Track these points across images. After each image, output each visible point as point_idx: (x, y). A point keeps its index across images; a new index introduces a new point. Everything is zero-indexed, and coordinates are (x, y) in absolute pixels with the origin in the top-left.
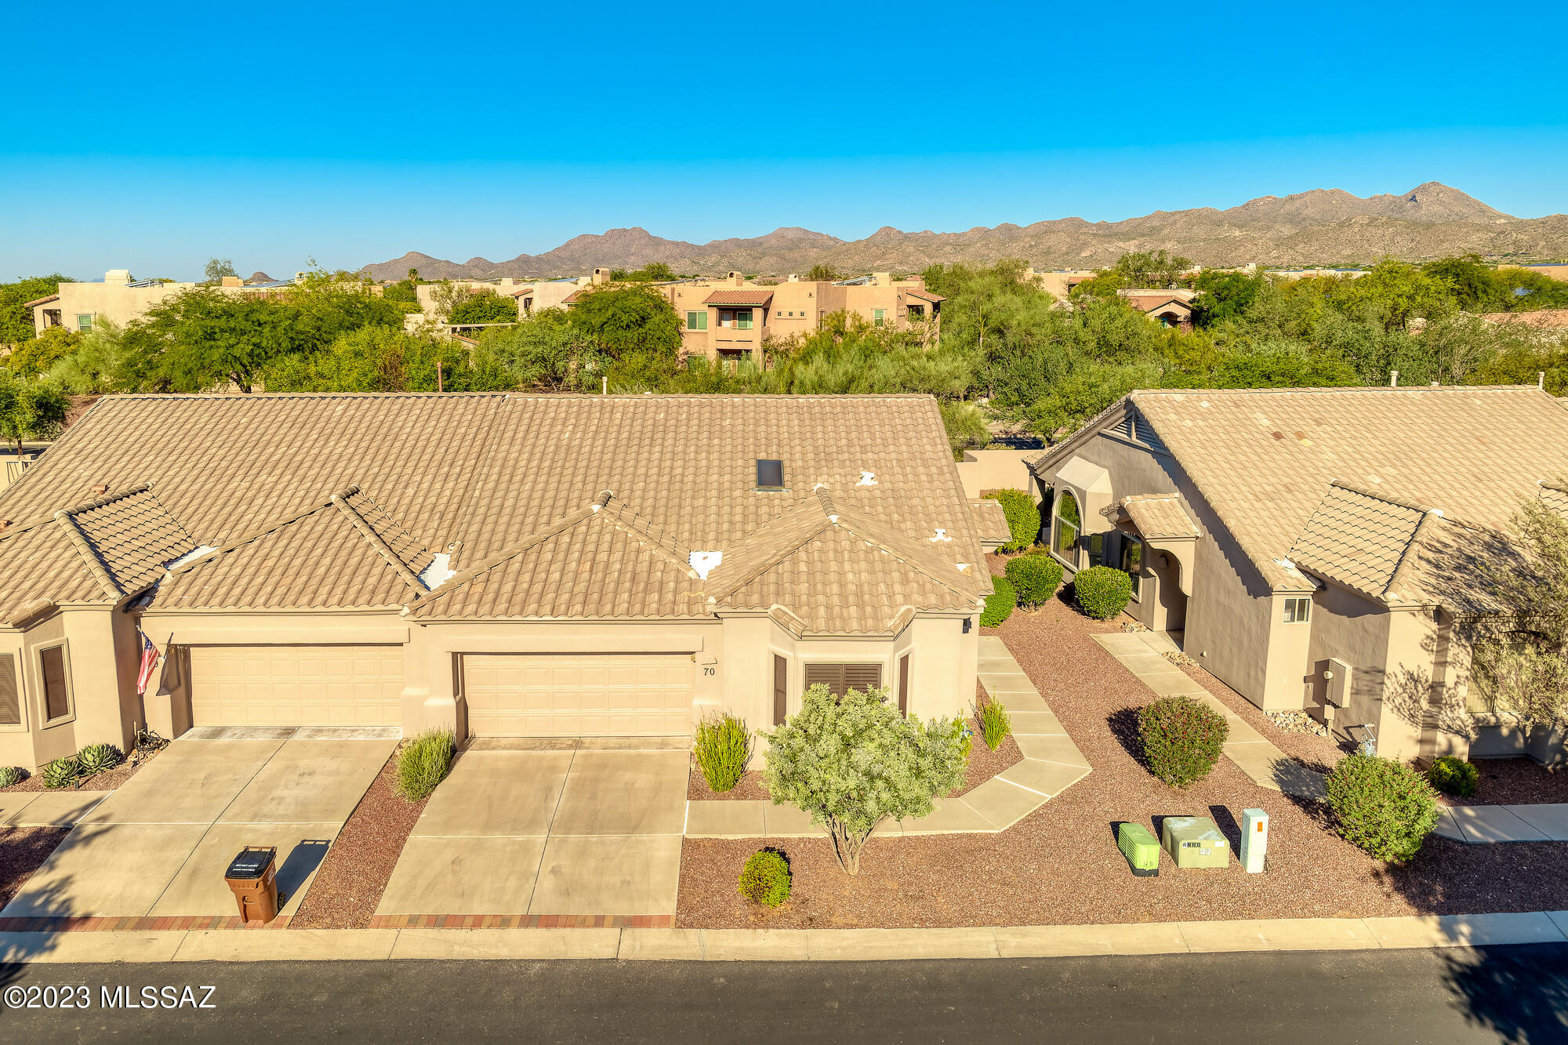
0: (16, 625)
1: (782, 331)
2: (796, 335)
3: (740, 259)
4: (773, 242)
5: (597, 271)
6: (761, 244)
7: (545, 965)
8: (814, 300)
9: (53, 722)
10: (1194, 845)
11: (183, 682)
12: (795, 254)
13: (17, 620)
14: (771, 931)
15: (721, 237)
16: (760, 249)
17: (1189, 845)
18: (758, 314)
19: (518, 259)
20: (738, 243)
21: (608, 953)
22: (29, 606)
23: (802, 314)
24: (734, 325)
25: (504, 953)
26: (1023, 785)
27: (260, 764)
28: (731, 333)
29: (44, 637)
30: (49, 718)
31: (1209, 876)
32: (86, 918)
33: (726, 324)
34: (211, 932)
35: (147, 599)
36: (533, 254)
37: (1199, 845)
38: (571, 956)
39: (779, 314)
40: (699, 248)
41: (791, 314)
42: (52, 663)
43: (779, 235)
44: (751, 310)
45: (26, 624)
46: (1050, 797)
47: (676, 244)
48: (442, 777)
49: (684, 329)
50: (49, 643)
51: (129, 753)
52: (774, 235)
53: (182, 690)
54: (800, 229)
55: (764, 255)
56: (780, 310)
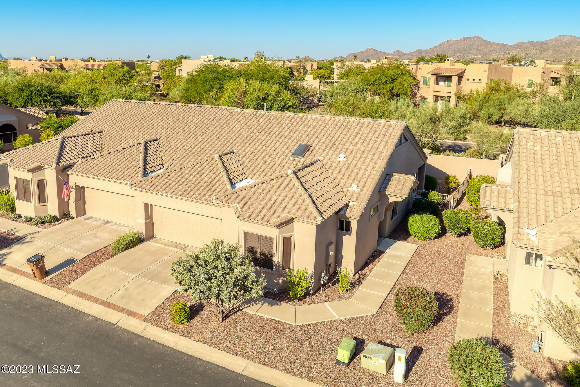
0: (29, 171)
1: (467, 87)
2: (473, 90)
3: (532, 52)
4: (554, 42)
5: (386, 58)
6: (546, 44)
7: (94, 319)
8: (487, 73)
9: (41, 204)
10: (368, 358)
11: (82, 199)
12: (567, 49)
13: (29, 169)
14: (171, 333)
15: (523, 41)
16: (545, 47)
17: (366, 357)
18: (455, 80)
19: (416, 51)
20: (532, 44)
21: (114, 322)
22: (34, 165)
23: (480, 80)
24: (445, 84)
25: (87, 310)
26: (333, 310)
27: (88, 231)
28: (443, 88)
29: (38, 176)
30: (40, 202)
31: (372, 376)
32: (4, 265)
33: (441, 83)
34: (26, 278)
35: (70, 168)
36: (424, 49)
37: (371, 358)
38: (103, 319)
39: (468, 80)
40: (509, 46)
41: (474, 80)
42: (41, 184)
43: (558, 39)
44: (452, 77)
45: (33, 171)
46: (338, 318)
47: (498, 44)
48: (128, 248)
49: (421, 85)
50: (40, 178)
51: (61, 219)
52: (555, 39)
53: (82, 201)
54: (571, 36)
55: (547, 49)
56: (468, 78)
